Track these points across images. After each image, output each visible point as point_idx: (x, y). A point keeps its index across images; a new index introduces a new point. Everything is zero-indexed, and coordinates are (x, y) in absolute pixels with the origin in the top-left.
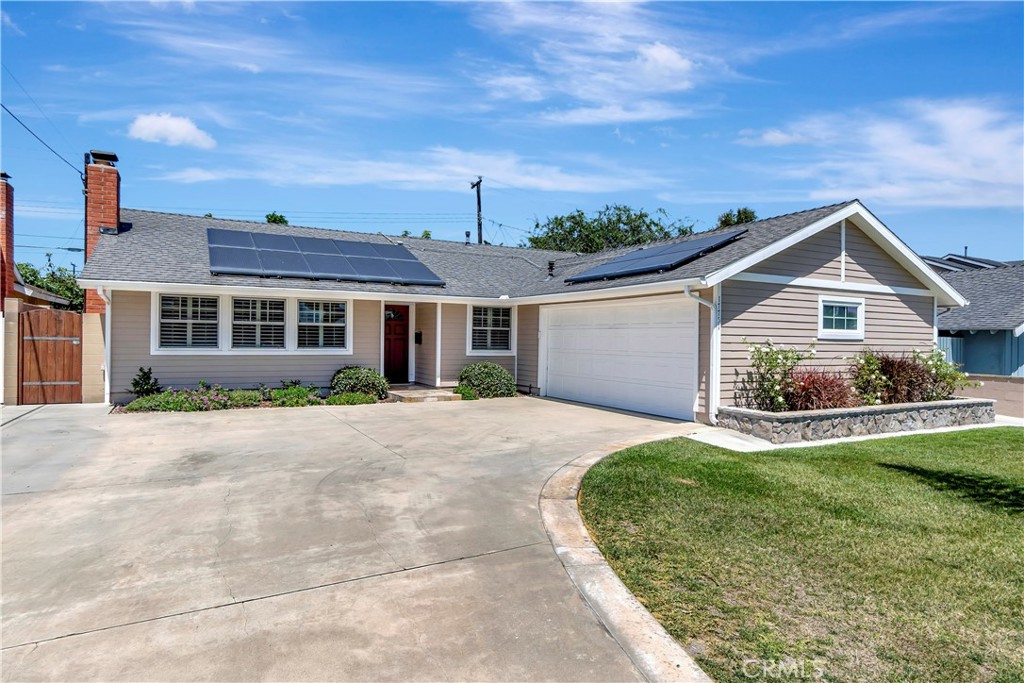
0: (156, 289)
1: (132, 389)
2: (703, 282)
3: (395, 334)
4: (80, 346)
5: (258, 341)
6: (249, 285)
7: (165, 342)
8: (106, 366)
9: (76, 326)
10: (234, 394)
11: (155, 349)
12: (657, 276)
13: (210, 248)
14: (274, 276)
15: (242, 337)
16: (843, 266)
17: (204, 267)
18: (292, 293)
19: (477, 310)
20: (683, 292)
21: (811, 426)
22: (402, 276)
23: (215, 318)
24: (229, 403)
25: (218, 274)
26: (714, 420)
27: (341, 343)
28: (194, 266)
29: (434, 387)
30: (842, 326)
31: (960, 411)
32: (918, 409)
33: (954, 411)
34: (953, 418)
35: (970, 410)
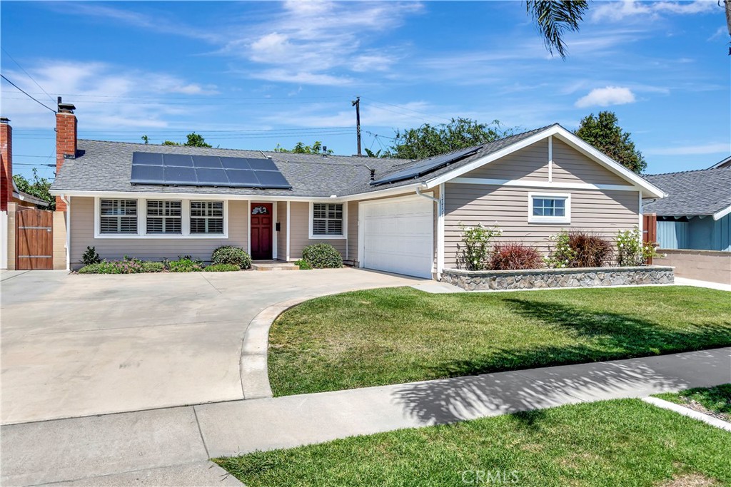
0: (98, 195)
1: (83, 260)
2: (425, 186)
3: (262, 224)
4: (52, 232)
5: (164, 229)
6: (154, 191)
7: (103, 231)
8: (67, 246)
9: (49, 220)
10: (145, 264)
11: (97, 235)
12: (413, 180)
13: (133, 167)
14: (172, 185)
15: (153, 227)
16: (550, 171)
17: (127, 180)
18: (186, 197)
19: (316, 206)
20: (415, 193)
21: (497, 280)
22: (261, 182)
23: (135, 214)
24: (141, 269)
25: (135, 184)
26: (439, 277)
27: (220, 231)
28: (121, 179)
29: (286, 262)
30: (551, 214)
31: (638, 274)
32: (596, 272)
33: (632, 274)
34: (630, 279)
35: (648, 274)
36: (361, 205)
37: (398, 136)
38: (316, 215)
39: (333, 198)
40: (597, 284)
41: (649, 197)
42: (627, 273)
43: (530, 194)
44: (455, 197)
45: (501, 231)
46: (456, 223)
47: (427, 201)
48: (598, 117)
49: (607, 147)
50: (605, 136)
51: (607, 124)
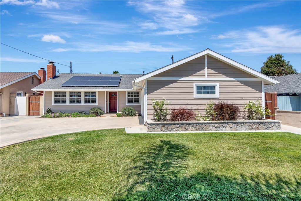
0: (54, 90)
2: (134, 81)
3: (114, 100)
4: (39, 103)
5: (76, 102)
7: (55, 102)
9: (39, 99)
11: (53, 104)
13: (68, 81)
14: (75, 86)
15: (72, 101)
16: (206, 72)
19: (129, 93)
21: (165, 127)
23: (66, 97)
25: (62, 87)
26: (144, 124)
27: (95, 102)
31: (255, 124)
32: (227, 123)
33: (251, 124)
34: (250, 127)
35: (262, 125)
38: (129, 96)
40: (228, 130)
41: (268, 84)
42: (248, 124)
43: (194, 84)
44: (153, 86)
45: (169, 102)
48: (275, 56)
49: (279, 67)
50: (278, 63)
51: (279, 59)
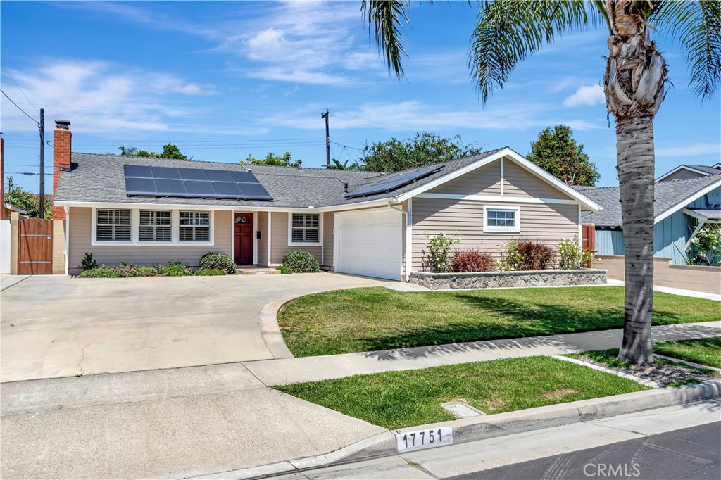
0: (95, 206)
1: (81, 265)
2: (395, 200)
3: (244, 232)
4: (52, 240)
5: (155, 237)
6: (149, 202)
7: (99, 238)
8: (66, 252)
9: (49, 228)
10: (140, 269)
11: (94, 242)
12: (384, 195)
13: (126, 179)
14: (164, 197)
15: (145, 234)
16: (502, 187)
17: (122, 191)
18: (176, 207)
19: (295, 216)
20: (387, 206)
21: (456, 281)
22: (245, 194)
23: (129, 222)
24: (137, 273)
25: (130, 196)
26: (408, 279)
27: (207, 238)
28: (117, 191)
29: (268, 267)
30: (503, 225)
31: (576, 276)
32: (540, 274)
33: (571, 276)
34: (569, 280)
35: (585, 276)
36: (336, 216)
37: (366, 148)
38: (295, 224)
39: (311, 209)
40: (541, 284)
41: (586, 210)
42: (567, 275)
43: (485, 207)
44: (421, 209)
45: (460, 239)
46: (422, 232)
47: (397, 214)
48: (555, 130)
49: (563, 158)
50: (562, 148)
51: (563, 137)
